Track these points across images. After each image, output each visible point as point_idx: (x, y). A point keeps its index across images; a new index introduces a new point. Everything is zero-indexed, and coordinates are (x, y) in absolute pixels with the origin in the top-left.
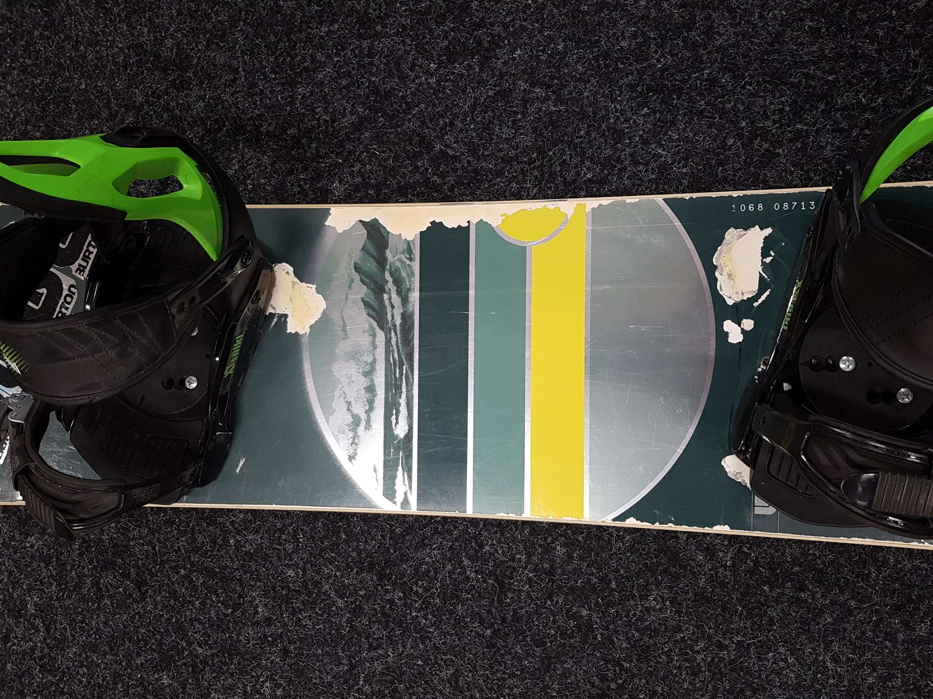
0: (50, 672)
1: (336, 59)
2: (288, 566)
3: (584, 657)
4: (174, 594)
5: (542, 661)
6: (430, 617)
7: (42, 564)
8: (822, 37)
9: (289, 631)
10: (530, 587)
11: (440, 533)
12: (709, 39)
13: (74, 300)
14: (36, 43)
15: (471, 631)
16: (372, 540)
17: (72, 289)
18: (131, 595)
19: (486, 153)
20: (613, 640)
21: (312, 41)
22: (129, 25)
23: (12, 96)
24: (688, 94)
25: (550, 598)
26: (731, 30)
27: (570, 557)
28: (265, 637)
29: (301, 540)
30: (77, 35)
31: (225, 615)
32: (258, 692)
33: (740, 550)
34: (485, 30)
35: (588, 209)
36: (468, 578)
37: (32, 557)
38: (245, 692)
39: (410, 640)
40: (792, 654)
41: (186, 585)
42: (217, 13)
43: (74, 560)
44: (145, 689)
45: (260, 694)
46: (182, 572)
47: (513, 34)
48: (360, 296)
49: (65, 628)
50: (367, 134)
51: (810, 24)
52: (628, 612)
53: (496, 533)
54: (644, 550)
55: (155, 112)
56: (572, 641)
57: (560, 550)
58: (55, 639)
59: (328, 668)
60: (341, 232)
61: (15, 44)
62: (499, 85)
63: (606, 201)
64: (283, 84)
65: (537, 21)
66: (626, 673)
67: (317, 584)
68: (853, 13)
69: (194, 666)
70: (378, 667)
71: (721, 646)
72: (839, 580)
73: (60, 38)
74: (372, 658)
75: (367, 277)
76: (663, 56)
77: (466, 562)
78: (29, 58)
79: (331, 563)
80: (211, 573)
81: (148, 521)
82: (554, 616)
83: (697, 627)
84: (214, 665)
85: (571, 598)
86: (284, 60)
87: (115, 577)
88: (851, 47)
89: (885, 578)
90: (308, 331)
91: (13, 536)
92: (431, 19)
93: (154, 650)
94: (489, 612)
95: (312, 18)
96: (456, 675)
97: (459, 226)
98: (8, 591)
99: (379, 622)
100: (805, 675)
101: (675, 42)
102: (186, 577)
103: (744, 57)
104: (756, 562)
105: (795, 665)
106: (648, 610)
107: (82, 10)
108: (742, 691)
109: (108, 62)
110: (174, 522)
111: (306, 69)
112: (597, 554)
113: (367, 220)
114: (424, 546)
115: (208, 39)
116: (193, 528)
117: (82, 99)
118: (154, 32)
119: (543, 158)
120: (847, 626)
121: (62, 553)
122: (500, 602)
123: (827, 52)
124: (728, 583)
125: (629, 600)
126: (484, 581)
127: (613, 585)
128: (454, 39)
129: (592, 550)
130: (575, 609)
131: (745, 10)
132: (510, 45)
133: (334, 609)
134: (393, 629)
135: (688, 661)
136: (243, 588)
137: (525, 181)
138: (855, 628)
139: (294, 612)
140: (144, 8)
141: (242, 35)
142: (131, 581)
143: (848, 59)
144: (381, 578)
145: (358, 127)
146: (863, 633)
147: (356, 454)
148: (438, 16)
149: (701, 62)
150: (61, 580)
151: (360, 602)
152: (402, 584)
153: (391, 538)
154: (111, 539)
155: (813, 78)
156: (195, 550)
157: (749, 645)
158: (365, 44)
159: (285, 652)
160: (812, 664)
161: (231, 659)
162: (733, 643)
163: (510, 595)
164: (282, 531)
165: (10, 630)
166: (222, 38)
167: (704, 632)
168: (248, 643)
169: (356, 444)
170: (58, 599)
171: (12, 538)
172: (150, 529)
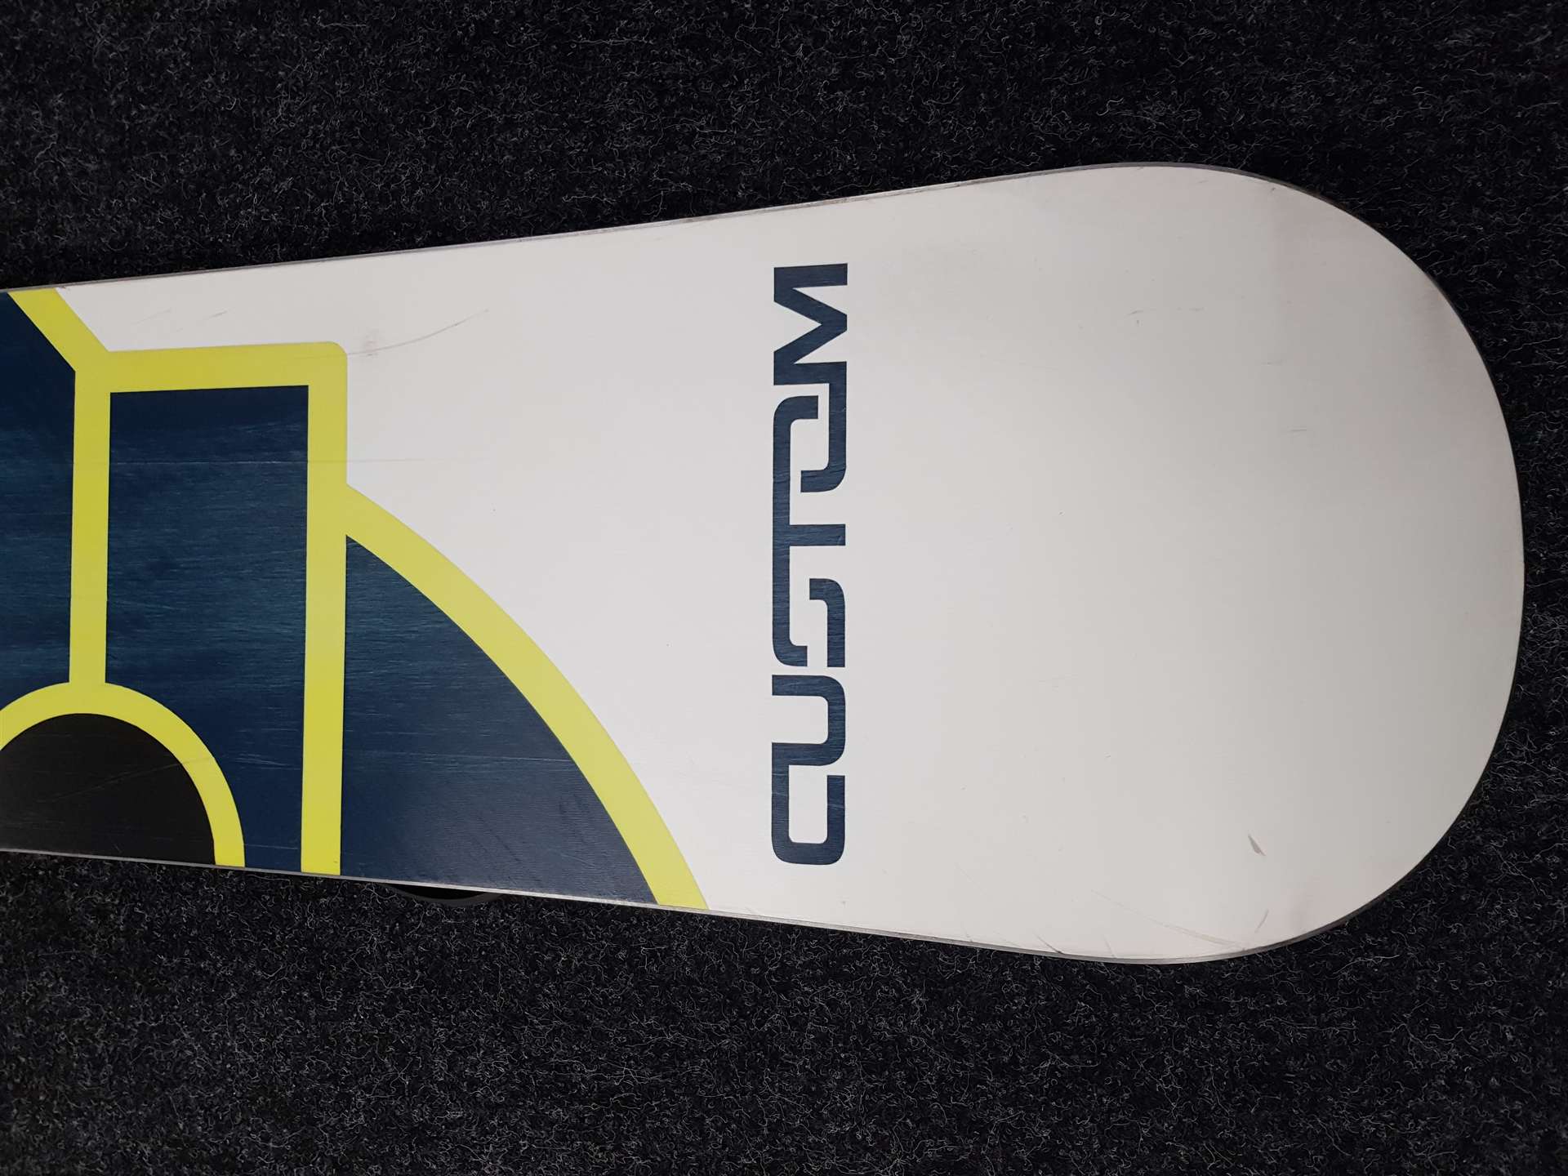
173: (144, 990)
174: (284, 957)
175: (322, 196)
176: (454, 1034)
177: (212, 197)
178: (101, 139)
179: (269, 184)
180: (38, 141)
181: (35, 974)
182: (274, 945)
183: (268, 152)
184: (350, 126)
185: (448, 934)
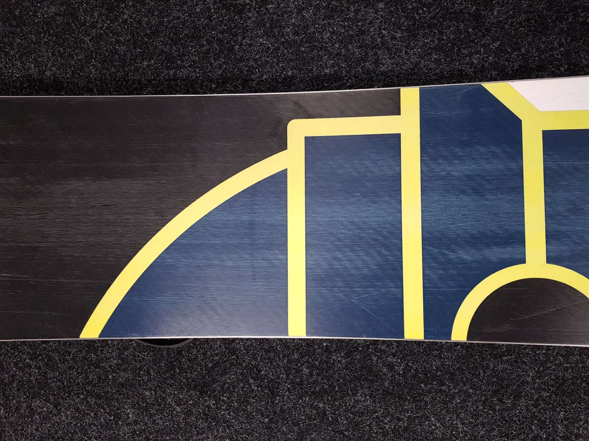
173: (411, 400)
174: (484, 383)
175: (514, 50)
176: (568, 415)
177: (459, 50)
178: (403, 23)
179: (489, 44)
180: (371, 23)
181: (355, 395)
182: (479, 378)
183: (488, 30)
184: (528, 20)
185: (567, 371)
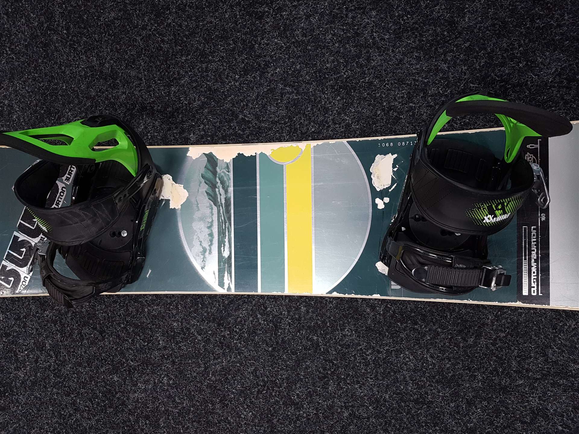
0: (58, 377)
1: (190, 73)
2: (174, 321)
3: (315, 359)
4: (118, 336)
5: (296, 362)
6: (242, 343)
7: (53, 325)
8: (422, 61)
9: (175, 352)
10: (289, 327)
11: (246, 303)
12: (368, 62)
13: (65, 194)
14: (40, 66)
15: (262, 349)
16: (214, 307)
17: (63, 189)
18: (97, 338)
19: (264, 119)
20: (328, 351)
21: (178, 64)
22: (87, 57)
23: (29, 92)
24: (358, 89)
25: (299, 331)
26: (379, 58)
27: (308, 312)
28: (164, 355)
29: (180, 308)
30: (60, 62)
31: (144, 346)
32: (161, 382)
33: (386, 306)
34: (262, 59)
35: (312, 147)
36: (260, 324)
37: (48, 321)
38: (155, 383)
39: (233, 354)
40: (412, 355)
41: (124, 332)
42: (130, 51)
43: (69, 322)
44: (106, 383)
45: (162, 383)
46: (122, 326)
47: (275, 61)
48: (205, 190)
49: (65, 355)
50: (206, 110)
51: (416, 54)
52: (335, 337)
53: (273, 302)
54: (342, 307)
55: (101, 100)
56: (310, 352)
57: (303, 309)
58: (60, 361)
59: (194, 369)
60: (194, 159)
61: (29, 66)
62: (269, 86)
63: (320, 142)
64: (164, 86)
65: (287, 54)
66: (335, 366)
67: (188, 329)
68: (436, 49)
69: (130, 371)
70: (218, 367)
71: (379, 352)
72: (433, 319)
73: (52, 63)
74: (215, 364)
75: (207, 180)
76: (346, 71)
77: (259, 316)
78: (37, 73)
79: (195, 319)
80: (136, 326)
81: (104, 301)
82: (301, 340)
83: (368, 343)
84: (139, 370)
85: (309, 331)
86: (165, 74)
87: (89, 329)
88: (435, 65)
89: (454, 317)
90: (180, 207)
91: (38, 311)
92: (235, 53)
93: (109, 364)
94: (270, 339)
95: (177, 53)
96: (256, 370)
97: (251, 155)
98: (36, 338)
99: (219, 346)
100: (418, 364)
101: (352, 64)
102: (124, 328)
103: (385, 71)
104: (394, 312)
105: (413, 360)
106: (345, 336)
107: (62, 49)
108: (389, 373)
109: (77, 75)
110: (117, 302)
111: (175, 78)
112: (320, 310)
113: (207, 153)
114: (239, 309)
115: (126, 64)
116: (127, 304)
117: (64, 93)
118: (99, 60)
119: (291, 121)
120: (437, 341)
121: (62, 319)
122: (276, 334)
123: (424, 68)
124: (382, 322)
125: (335, 331)
126: (268, 325)
127: (328, 324)
128: (247, 63)
129: (318, 308)
130: (310, 337)
131: (385, 48)
132: (274, 66)
133: (196, 341)
134: (225, 349)
135: (363, 359)
136: (152, 332)
137: (283, 133)
138: (441, 341)
139: (177, 343)
140: (94, 48)
141: (143, 62)
142: (98, 331)
143: (434, 71)
144: (219, 325)
145: (202, 107)
146: (445, 344)
147: (205, 266)
148: (239, 52)
149: (365, 74)
150: (62, 332)
151: (209, 337)
152: (229, 328)
153: (223, 306)
154: (87, 311)
155: (417, 81)
156: (128, 315)
157: (392, 350)
158: (204, 66)
159: (174, 362)
160: (422, 359)
161: (147, 367)
162: (384, 350)
163: (280, 331)
164: (170, 304)
165: (38, 357)
166: (133, 63)
167: (370, 346)
168: (156, 359)
169: (205, 261)
170: (61, 341)
171: (37, 312)
172: (106, 305)
